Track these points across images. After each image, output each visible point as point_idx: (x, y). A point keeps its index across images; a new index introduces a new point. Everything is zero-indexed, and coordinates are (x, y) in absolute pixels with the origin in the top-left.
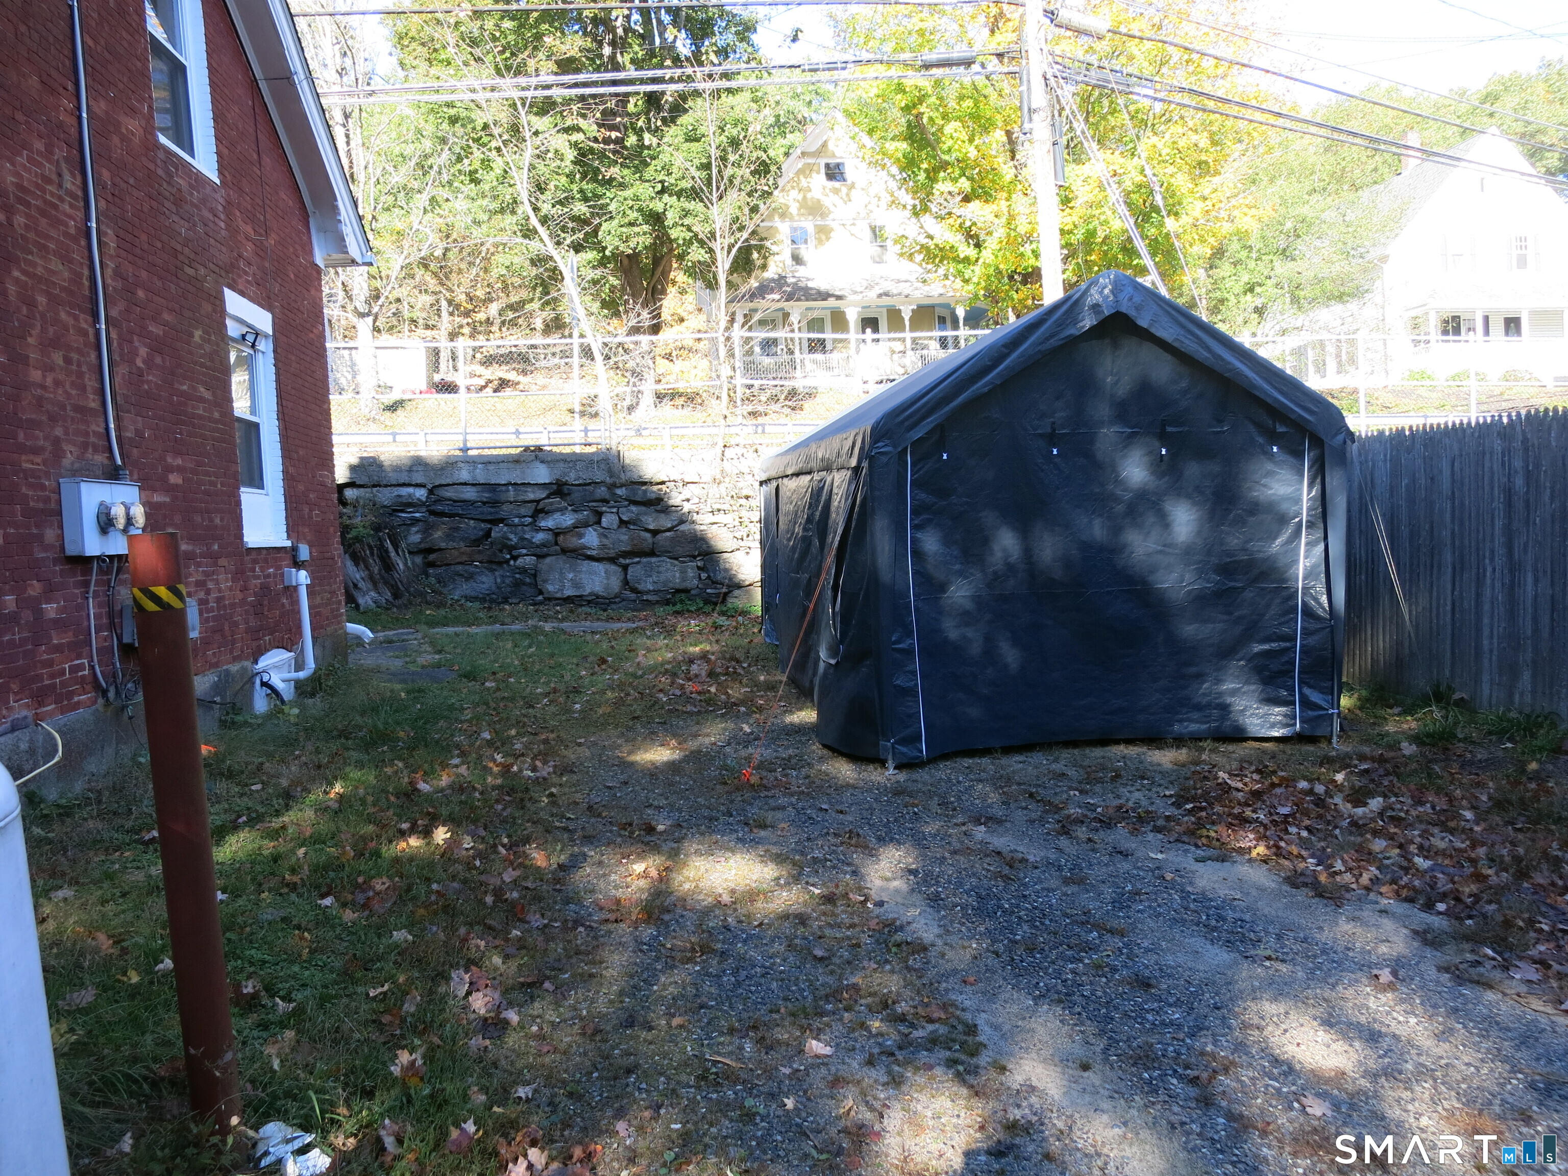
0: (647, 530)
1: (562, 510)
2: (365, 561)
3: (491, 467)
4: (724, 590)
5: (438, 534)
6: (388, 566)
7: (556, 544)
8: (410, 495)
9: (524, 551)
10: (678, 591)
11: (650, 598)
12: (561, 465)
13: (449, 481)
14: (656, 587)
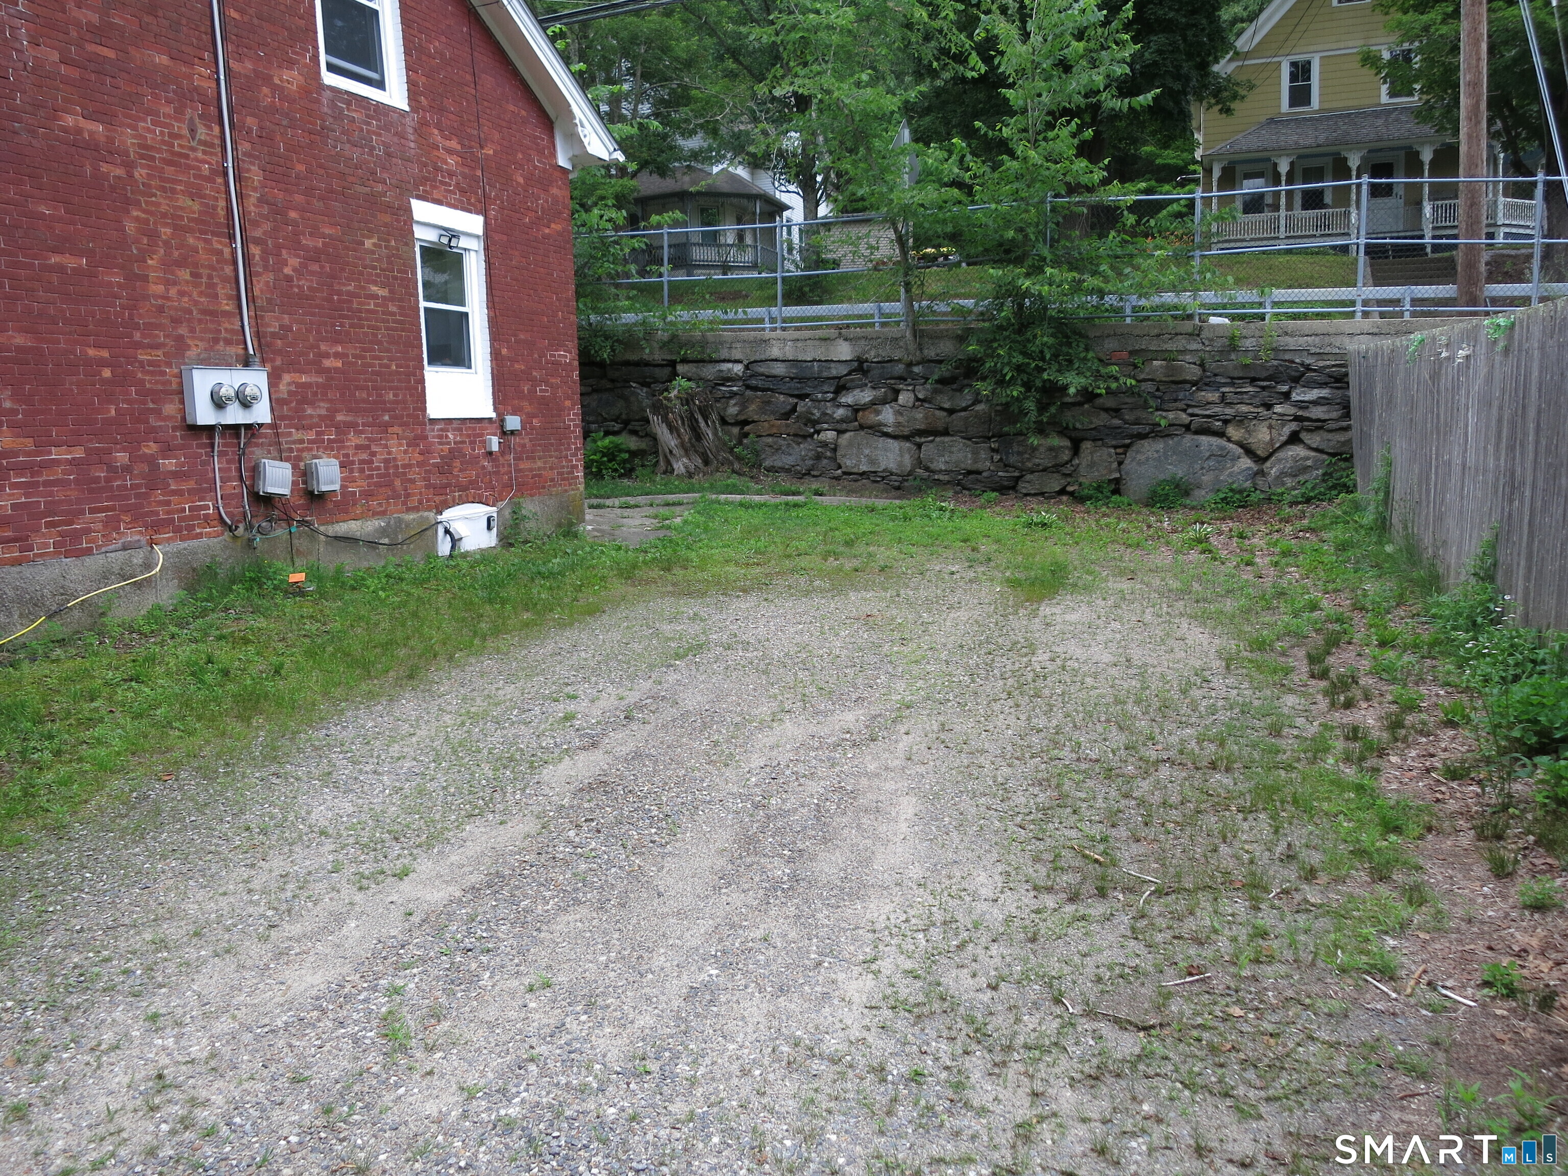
0: (942, 409)
1: (862, 386)
2: (678, 431)
3: (799, 344)
4: (1016, 474)
5: (753, 407)
6: (698, 435)
7: (856, 420)
8: (729, 370)
9: (826, 426)
10: (970, 472)
11: (941, 477)
12: (863, 342)
13: (763, 357)
14: (950, 467)
